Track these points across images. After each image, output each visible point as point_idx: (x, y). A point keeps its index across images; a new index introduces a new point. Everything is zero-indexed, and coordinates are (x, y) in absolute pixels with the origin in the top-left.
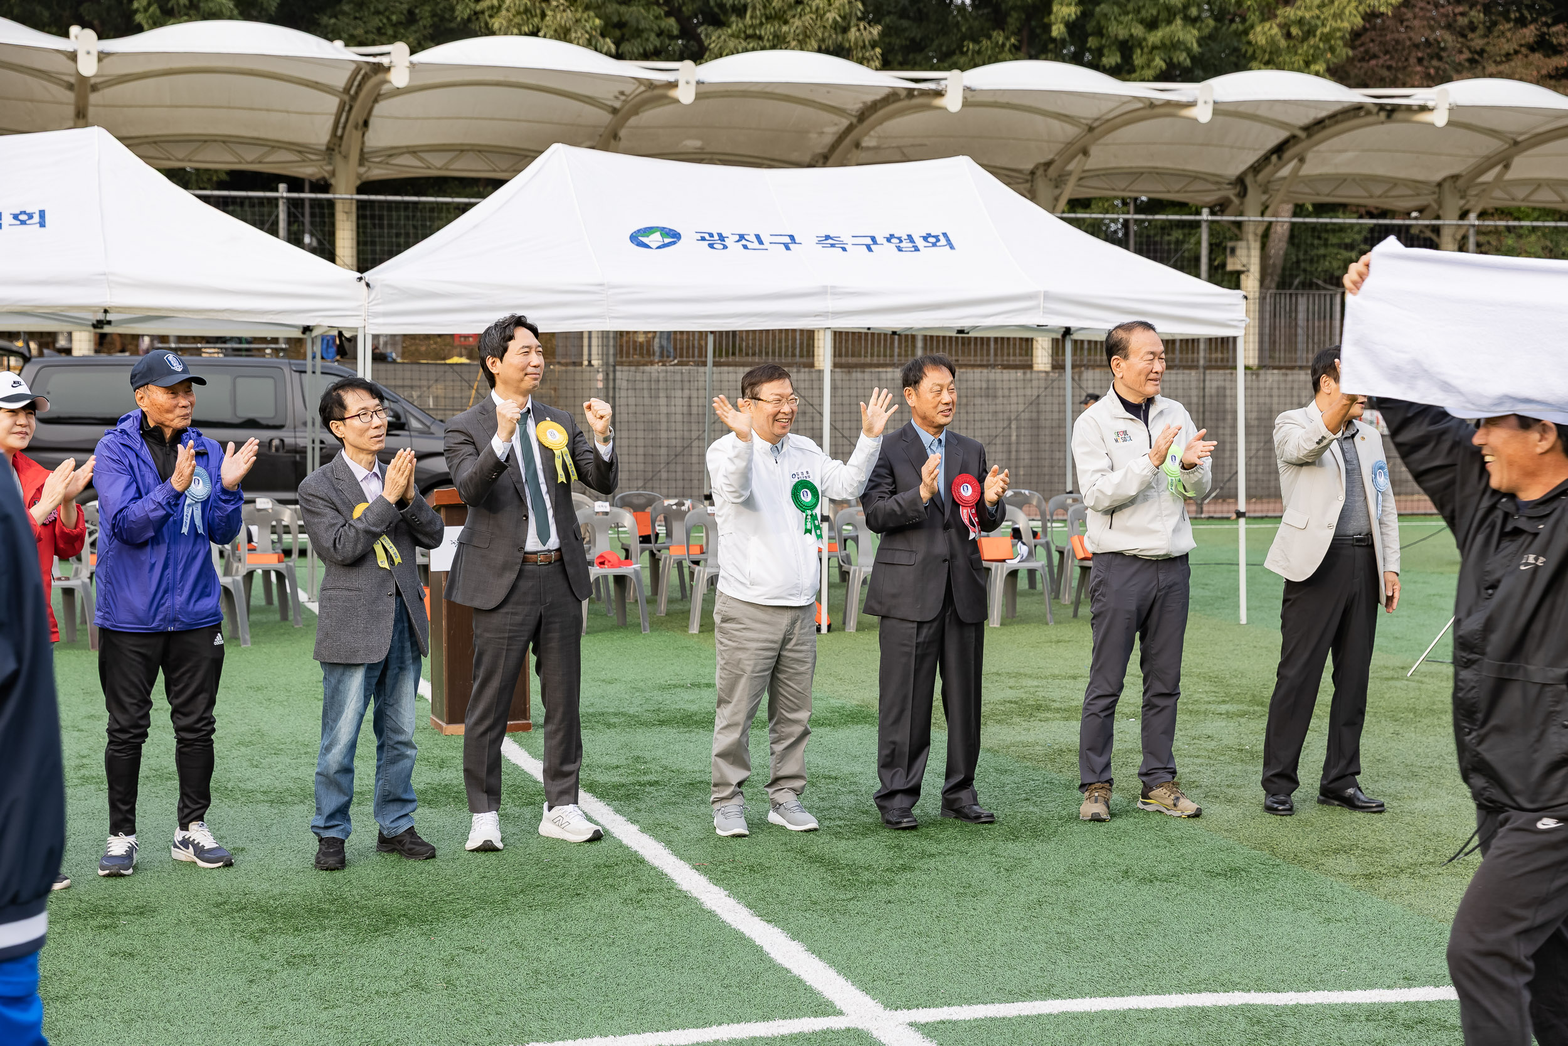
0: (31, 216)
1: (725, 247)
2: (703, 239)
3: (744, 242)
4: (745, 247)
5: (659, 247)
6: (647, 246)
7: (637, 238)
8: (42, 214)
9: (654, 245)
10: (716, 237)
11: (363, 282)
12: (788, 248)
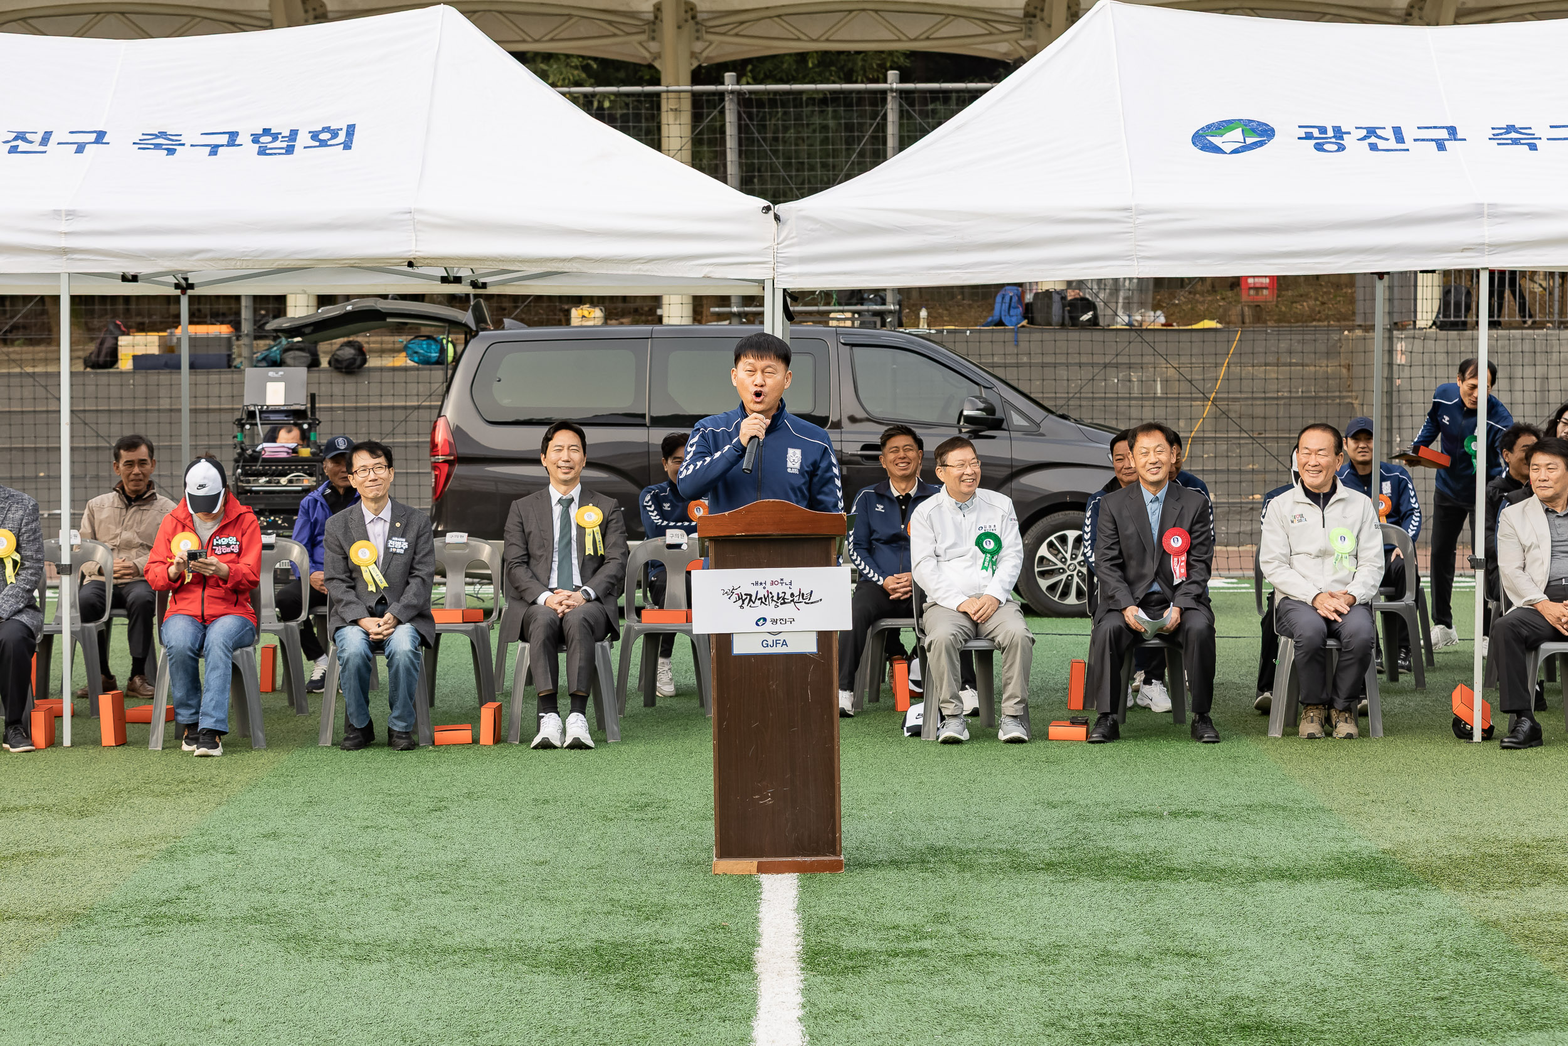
0: (335, 134)
1: (1341, 148)
2: (1309, 137)
3: (1373, 140)
4: (1373, 147)
5: (1235, 151)
6: (1217, 150)
7: (1203, 140)
8: (351, 130)
9: (1228, 148)
10: (1330, 133)
11: (771, 213)
12: (1441, 145)
